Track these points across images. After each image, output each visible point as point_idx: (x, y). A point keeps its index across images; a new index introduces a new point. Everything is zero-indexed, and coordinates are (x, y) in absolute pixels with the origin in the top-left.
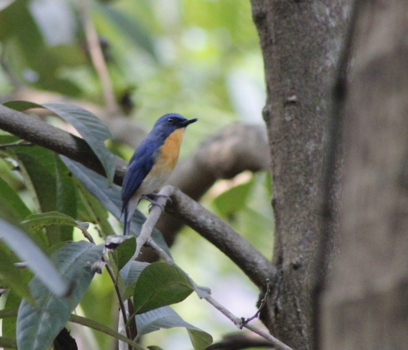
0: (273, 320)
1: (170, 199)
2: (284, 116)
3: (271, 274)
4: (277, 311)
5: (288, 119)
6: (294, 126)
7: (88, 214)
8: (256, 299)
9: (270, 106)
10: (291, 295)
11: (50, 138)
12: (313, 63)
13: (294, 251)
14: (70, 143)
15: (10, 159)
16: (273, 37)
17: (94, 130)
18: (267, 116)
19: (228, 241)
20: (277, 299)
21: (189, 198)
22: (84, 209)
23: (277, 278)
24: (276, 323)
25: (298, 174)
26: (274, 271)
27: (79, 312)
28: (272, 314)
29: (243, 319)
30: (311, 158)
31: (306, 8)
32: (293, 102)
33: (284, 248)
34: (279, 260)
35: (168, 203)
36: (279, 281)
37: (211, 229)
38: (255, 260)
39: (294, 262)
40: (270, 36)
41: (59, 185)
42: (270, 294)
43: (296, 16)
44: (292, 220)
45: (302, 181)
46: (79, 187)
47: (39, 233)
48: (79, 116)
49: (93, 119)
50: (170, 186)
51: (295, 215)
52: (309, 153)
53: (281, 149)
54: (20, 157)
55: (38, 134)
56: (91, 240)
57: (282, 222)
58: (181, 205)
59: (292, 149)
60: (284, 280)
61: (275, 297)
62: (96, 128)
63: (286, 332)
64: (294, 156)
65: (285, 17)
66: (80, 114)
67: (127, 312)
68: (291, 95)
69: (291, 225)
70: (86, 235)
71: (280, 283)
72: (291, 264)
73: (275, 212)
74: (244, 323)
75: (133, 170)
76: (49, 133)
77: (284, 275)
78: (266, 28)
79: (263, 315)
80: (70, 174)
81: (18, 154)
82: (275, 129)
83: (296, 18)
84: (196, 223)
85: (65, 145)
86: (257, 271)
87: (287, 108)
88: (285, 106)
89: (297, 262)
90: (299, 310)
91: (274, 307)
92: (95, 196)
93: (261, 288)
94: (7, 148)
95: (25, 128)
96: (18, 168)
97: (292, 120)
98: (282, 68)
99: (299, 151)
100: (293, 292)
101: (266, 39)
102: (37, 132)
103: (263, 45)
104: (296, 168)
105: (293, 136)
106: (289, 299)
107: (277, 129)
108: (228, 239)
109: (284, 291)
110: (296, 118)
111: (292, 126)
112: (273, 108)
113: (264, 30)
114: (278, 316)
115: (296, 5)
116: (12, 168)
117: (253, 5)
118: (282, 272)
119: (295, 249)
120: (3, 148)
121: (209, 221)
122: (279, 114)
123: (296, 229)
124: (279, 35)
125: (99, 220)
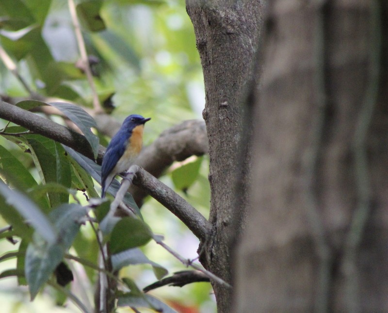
0: (209, 262)
1: (136, 175)
2: (219, 116)
3: (208, 229)
4: (212, 256)
5: (221, 118)
6: (226, 123)
7: (79, 184)
8: (197, 247)
9: (208, 109)
10: (222, 244)
11: (51, 130)
12: (240, 78)
13: (225, 213)
14: (66, 134)
15: (23, 144)
16: (211, 60)
18: (206, 116)
19: (177, 205)
20: (212, 247)
21: (150, 174)
22: (77, 180)
23: (212, 232)
24: (211, 264)
25: (228, 157)
26: (211, 227)
27: (73, 252)
28: (209, 258)
29: (189, 260)
30: (237, 146)
31: (234, 38)
32: (225, 106)
33: (218, 211)
34: (214, 219)
35: (134, 178)
36: (214, 234)
37: (165, 196)
38: (197, 219)
39: (225, 221)
40: (209, 58)
41: (58, 162)
42: (208, 244)
43: (228, 44)
44: (224, 191)
45: (231, 162)
46: (72, 163)
50: (136, 166)
51: (226, 187)
52: (236, 143)
53: (216, 139)
54: (30, 142)
55: (42, 127)
56: (79, 202)
57: (216, 192)
58: (144, 179)
59: (224, 140)
60: (217, 234)
61: (210, 247)
63: (218, 271)
64: (225, 145)
65: (220, 45)
68: (224, 101)
69: (224, 193)
71: (214, 236)
72: (223, 222)
73: (211, 185)
74: (189, 263)
75: (110, 155)
76: (50, 127)
77: (218, 229)
78: (206, 53)
79: (202, 259)
80: (66, 154)
81: (28, 140)
82: (212, 125)
83: (228, 46)
84: (155, 192)
85: (62, 135)
86: (198, 227)
87: (220, 111)
88: (219, 109)
89: (227, 221)
90: (228, 255)
91: (210, 253)
92: (85, 170)
93: (201, 239)
94: (21, 135)
95: (33, 123)
96: (29, 151)
97: (224, 119)
98: (217, 81)
99: (229, 141)
100: (223, 242)
101: (206, 60)
102: (42, 126)
103: (204, 65)
104: (227, 153)
105: (224, 131)
106: (221, 247)
107: (213, 125)
108: (178, 204)
109: (217, 241)
110: (227, 117)
111: (224, 123)
112: (210, 110)
113: (205, 54)
114: (213, 259)
115: (228, 36)
116: (24, 151)
117: (197, 36)
118: (216, 228)
119: (226, 211)
120: (18, 136)
121: (164, 191)
122: (215, 115)
123: (226, 197)
124: (215, 57)
125: (87, 187)
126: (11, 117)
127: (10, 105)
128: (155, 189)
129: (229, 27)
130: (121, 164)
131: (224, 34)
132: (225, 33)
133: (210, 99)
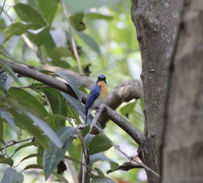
0: (144, 157)
2: (149, 77)
3: (143, 139)
4: (145, 154)
5: (151, 78)
6: (153, 81)
7: (71, 115)
8: (137, 149)
11: (57, 85)
12: (161, 57)
14: (65, 86)
15: (41, 93)
16: (145, 46)
17: (74, 82)
18: (142, 77)
19: (126, 126)
20: (145, 149)
21: (111, 109)
22: (70, 113)
23: (145, 141)
24: (145, 158)
25: (154, 100)
26: (144, 138)
27: (67, 154)
28: (143, 155)
29: (132, 157)
30: (159, 94)
31: (158, 35)
32: (153, 72)
33: (148, 129)
34: (147, 134)
35: (103, 111)
37: (120, 121)
38: (137, 134)
39: (152, 135)
40: (144, 46)
41: (60, 104)
42: (143, 147)
43: (154, 37)
44: (152, 118)
45: (156, 103)
46: (68, 104)
47: (52, 122)
48: (68, 77)
49: (74, 78)
50: (104, 104)
51: (153, 116)
52: (159, 92)
53: (148, 90)
54: (45, 92)
57: (148, 119)
58: (108, 112)
59: (152, 90)
60: (148, 142)
62: (75, 81)
63: (149, 162)
64: (153, 93)
65: (150, 38)
66: (69, 76)
67: (86, 154)
68: (152, 69)
69: (151, 120)
70: (71, 124)
72: (151, 135)
73: (145, 115)
74: (132, 159)
76: (56, 83)
78: (142, 42)
79: (140, 156)
80: (64, 99)
81: (44, 91)
82: (145, 82)
83: (154, 39)
84: (114, 119)
85: (63, 88)
86: (137, 138)
87: (150, 74)
90: (154, 154)
91: (144, 152)
92: (74, 109)
93: (139, 144)
94: (40, 88)
95: (47, 80)
96: (44, 96)
97: (152, 79)
98: (148, 58)
99: (155, 91)
100: (152, 146)
101: (142, 46)
102: (52, 82)
103: (141, 49)
104: (154, 98)
105: (152, 85)
106: (150, 149)
107: (146, 82)
108: (126, 125)
109: (148, 146)
110: (154, 78)
111: (152, 81)
112: (144, 74)
113: (142, 43)
114: (146, 156)
115: (154, 33)
116: (42, 96)
117: (137, 33)
118: (147, 138)
119: (153, 129)
120: (38, 89)
121: (119, 118)
122: (147, 76)
123: (153, 122)
124: (147, 45)
125: (75, 117)
126: (35, 77)
127: (35, 70)
128: (114, 117)
129: (155, 28)
131: (152, 32)
132: (153, 31)
133: (144, 68)
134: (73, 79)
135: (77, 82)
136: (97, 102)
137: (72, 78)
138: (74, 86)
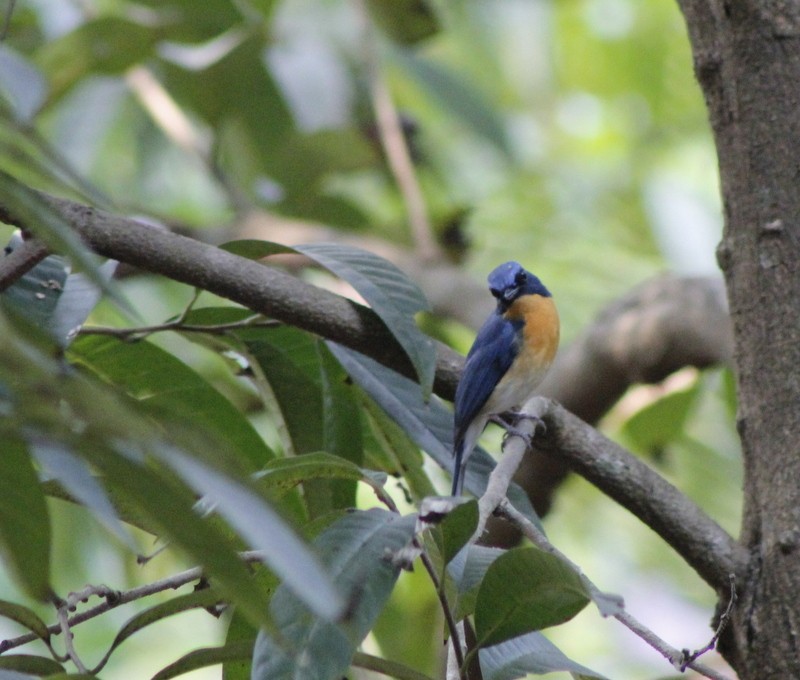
0: (745, 653)
1: (542, 423)
2: (759, 260)
3: (740, 564)
4: (751, 635)
5: (766, 264)
6: (779, 277)
7: (385, 458)
9: (731, 241)
10: (777, 603)
11: (311, 309)
13: (783, 519)
14: (349, 318)
15: (232, 354)
16: (734, 108)
17: (394, 295)
18: (725, 259)
19: (654, 501)
20: (751, 612)
21: (578, 421)
22: (377, 448)
23: (750, 571)
24: (749, 658)
25: (786, 369)
26: (745, 557)
27: (370, 646)
28: (742, 640)
29: (686, 652)
31: (795, 50)
32: (775, 233)
33: (764, 514)
34: (755, 538)
35: (539, 430)
36: (755, 577)
37: (621, 478)
38: (709, 537)
39: (783, 541)
40: (728, 106)
41: (328, 401)
42: (738, 603)
43: (778, 66)
44: (778, 459)
45: (795, 383)
46: (366, 405)
47: (290, 497)
48: (364, 268)
49: (389, 272)
50: (542, 398)
51: (784, 450)
53: (753, 323)
54: (253, 349)
55: (287, 302)
56: (392, 506)
57: (758, 463)
58: (564, 433)
59: (775, 322)
60: (764, 575)
61: (746, 610)
62: (397, 289)
63: (768, 675)
64: (779, 337)
65: (758, 69)
66: (366, 264)
67: (463, 643)
68: (772, 218)
69: (777, 468)
70: (382, 497)
71: (756, 582)
72: (778, 544)
73: (745, 444)
74: (687, 659)
76: (308, 300)
77: (764, 565)
78: (721, 90)
79: (725, 644)
80: (349, 381)
81: (248, 344)
82: (742, 284)
83: (779, 71)
84: (594, 468)
85: (339, 323)
86: (711, 559)
87: (762, 245)
88: (759, 240)
89: (788, 540)
90: (794, 633)
91: (745, 628)
92: (398, 423)
93: (721, 591)
95: (262, 290)
96: (248, 372)
97: (773, 267)
98: (752, 166)
99: (789, 327)
100: (781, 597)
101: (721, 111)
102: (285, 297)
103: (715, 123)
104: (784, 359)
105: (776, 297)
106: (774, 611)
107: (746, 285)
108: (656, 497)
109: (765, 596)
110: (782, 262)
111: (774, 278)
112: (736, 244)
113: (717, 94)
114: (754, 644)
115: (777, 45)
116: (237, 371)
117: (696, 47)
118: (760, 560)
119: (784, 515)
120: (219, 332)
121: (619, 464)
122: (748, 256)
123: (786, 476)
124: (746, 103)
125: (405, 468)
126: (204, 275)
127: (199, 243)
128: (594, 460)
129: (781, 20)
130: (504, 390)
131: (768, 40)
132: (770, 35)
133: (734, 213)
134: (390, 277)
135: (409, 293)
136: (506, 390)
137: (381, 275)
138: (396, 313)
